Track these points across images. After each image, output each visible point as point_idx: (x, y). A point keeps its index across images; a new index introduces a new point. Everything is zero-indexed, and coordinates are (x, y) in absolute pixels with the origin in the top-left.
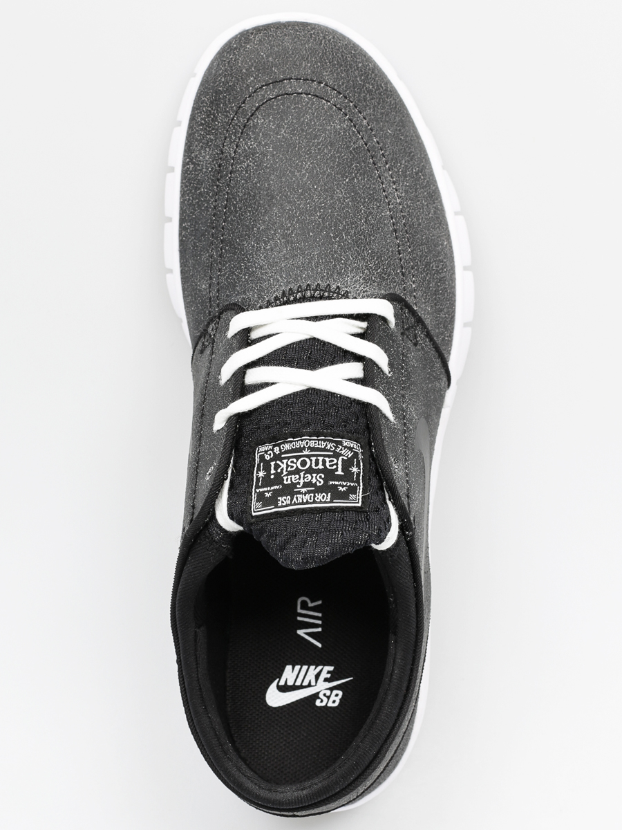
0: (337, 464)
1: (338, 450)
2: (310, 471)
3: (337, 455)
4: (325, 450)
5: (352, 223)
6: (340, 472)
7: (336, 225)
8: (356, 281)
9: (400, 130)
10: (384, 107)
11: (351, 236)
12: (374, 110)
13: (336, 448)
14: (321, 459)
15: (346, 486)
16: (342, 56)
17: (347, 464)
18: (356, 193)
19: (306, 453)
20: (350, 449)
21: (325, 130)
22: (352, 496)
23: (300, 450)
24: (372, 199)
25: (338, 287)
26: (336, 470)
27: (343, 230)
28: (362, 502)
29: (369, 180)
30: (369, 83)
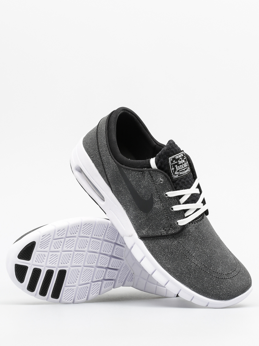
0: (177, 168)
1: (178, 172)
2: (181, 164)
3: (178, 171)
4: (181, 171)
5: (201, 244)
6: (176, 166)
7: (204, 241)
8: (192, 228)
9: (203, 282)
10: (211, 284)
11: (199, 241)
12: (213, 281)
13: (179, 173)
14: (181, 169)
15: (173, 163)
16: (230, 289)
17: (175, 170)
18: (205, 253)
19: (184, 169)
20: (176, 175)
21: (221, 266)
22: (172, 160)
23: (186, 170)
24: (200, 255)
25: (195, 224)
26: (177, 166)
27: (202, 241)
28: (169, 160)
29: (204, 260)
30: (219, 287)
